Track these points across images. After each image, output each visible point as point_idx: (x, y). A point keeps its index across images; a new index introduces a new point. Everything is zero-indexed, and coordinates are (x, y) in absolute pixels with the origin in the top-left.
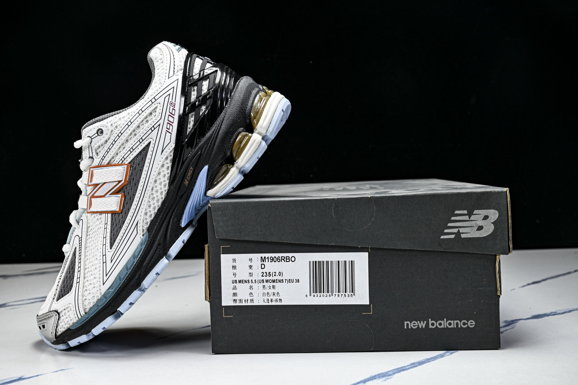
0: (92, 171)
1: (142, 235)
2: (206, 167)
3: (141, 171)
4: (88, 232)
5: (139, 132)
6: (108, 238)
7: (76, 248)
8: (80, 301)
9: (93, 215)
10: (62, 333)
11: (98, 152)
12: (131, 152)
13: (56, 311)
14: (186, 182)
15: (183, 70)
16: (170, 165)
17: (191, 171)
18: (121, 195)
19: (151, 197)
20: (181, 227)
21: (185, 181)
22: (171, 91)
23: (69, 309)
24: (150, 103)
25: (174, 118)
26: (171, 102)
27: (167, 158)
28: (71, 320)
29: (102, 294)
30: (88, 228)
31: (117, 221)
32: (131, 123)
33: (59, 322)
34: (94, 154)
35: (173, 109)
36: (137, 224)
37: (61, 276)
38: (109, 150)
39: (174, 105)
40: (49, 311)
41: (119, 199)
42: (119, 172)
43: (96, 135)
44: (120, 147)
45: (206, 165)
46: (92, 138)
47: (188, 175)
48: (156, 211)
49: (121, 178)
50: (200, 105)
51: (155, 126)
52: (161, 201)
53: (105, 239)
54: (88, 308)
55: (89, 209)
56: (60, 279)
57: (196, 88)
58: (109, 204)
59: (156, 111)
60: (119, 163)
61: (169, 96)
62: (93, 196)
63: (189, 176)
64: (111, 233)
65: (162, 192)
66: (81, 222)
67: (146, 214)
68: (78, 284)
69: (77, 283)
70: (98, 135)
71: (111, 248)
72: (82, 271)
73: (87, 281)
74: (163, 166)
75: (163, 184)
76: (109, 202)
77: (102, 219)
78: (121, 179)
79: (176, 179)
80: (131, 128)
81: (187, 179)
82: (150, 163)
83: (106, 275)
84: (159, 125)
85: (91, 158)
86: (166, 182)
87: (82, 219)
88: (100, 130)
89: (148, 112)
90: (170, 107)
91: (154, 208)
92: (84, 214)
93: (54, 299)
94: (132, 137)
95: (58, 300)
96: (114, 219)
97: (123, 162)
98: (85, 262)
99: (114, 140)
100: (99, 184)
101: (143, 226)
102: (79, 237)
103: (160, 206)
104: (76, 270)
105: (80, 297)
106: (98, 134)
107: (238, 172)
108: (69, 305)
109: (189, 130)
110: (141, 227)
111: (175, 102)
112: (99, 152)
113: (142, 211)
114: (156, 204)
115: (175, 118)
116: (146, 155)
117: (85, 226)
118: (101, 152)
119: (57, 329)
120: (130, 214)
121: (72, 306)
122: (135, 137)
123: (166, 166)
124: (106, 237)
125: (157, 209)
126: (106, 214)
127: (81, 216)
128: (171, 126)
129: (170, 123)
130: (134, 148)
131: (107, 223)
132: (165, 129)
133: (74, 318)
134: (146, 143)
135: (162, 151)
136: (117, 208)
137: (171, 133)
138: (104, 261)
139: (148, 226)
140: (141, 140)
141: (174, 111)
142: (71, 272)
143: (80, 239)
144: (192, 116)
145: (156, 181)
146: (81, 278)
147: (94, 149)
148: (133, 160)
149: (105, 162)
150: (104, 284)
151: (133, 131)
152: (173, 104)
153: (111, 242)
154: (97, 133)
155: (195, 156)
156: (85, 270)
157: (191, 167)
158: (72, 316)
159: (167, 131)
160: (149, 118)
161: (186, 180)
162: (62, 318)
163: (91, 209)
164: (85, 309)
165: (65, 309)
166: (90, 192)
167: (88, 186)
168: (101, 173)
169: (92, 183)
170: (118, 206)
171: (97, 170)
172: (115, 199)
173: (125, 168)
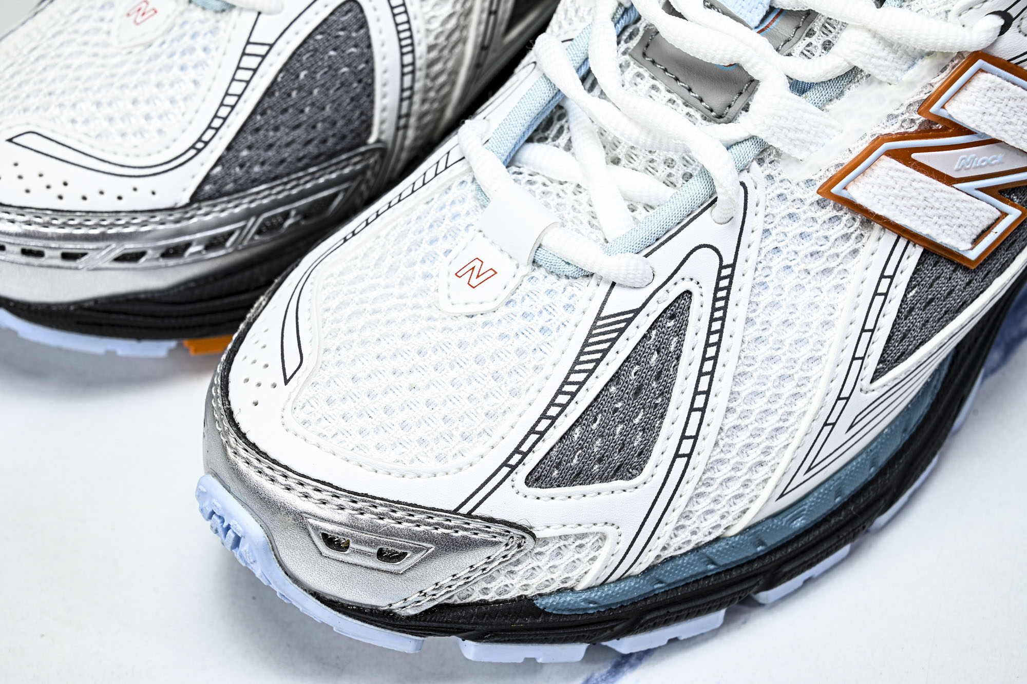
0: (979, 71)
6: (880, 337)
7: (687, 295)
13: (531, 534)
18: (1020, 212)
23: (588, 540)
31: (941, 288)
33: (506, 569)
53: (867, 334)
55: (843, 186)
62: (901, 155)
64: (896, 321)
68: (681, 461)
69: (676, 454)
71: (873, 380)
72: (714, 417)
73: (721, 461)
76: (957, 213)
83: (809, 469)
85: (1004, 19)
93: (511, 467)
100: (969, 132)
102: (721, 260)
108: (600, 527)
121: (616, 536)
124: (873, 330)
126: (902, 243)
131: (891, 278)
138: (832, 419)
143: (725, 272)
146: (705, 445)
153: (881, 356)
156: (726, 416)
162: (528, 562)
163: (852, 188)
165: (569, 536)
166: (902, 130)
167: (916, 107)
168: (1011, 103)
169: (944, 113)
170: (976, 241)
171: (999, 80)
172: (986, 214)
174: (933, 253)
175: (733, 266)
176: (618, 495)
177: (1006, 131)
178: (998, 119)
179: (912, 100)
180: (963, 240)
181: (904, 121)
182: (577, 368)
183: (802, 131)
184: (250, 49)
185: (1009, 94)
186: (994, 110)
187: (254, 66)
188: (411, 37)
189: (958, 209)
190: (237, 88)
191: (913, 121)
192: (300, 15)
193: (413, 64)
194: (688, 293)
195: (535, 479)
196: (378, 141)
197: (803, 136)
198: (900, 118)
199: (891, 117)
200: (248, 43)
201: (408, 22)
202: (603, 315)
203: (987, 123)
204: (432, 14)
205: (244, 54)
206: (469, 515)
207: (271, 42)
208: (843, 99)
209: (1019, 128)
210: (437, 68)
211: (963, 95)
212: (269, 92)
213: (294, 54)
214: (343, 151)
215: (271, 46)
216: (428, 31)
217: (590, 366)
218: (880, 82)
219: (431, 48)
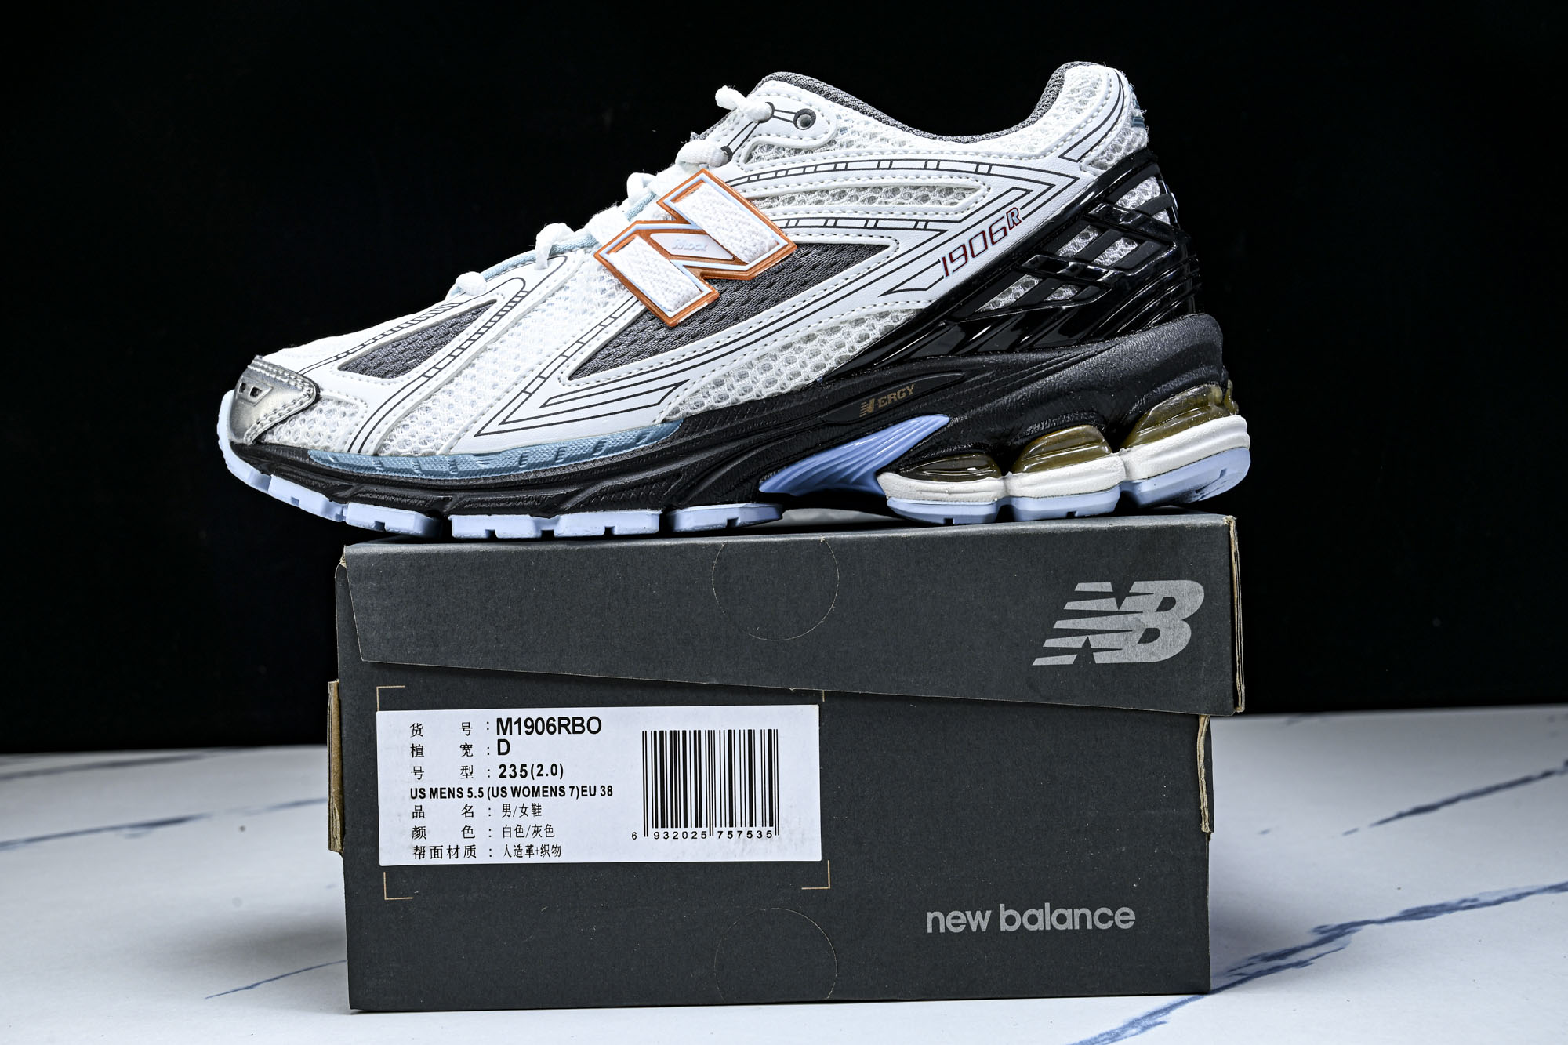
0: (702, 181)
1: (663, 416)
2: (940, 420)
3: (805, 285)
4: (554, 297)
5: (886, 203)
6: (588, 351)
7: (493, 302)
8: (391, 419)
9: (603, 274)
10: (279, 445)
11: (754, 156)
12: (825, 226)
13: (318, 389)
14: (868, 408)
15: (1104, 171)
16: (875, 334)
17: (904, 395)
18: (710, 290)
19: (768, 361)
20: (758, 485)
21: (868, 402)
22: (1038, 189)
23: (349, 410)
24: (973, 168)
25: (986, 248)
26: (1015, 211)
27: (882, 315)
28: (330, 437)
29: (453, 451)
30: (561, 288)
31: (645, 335)
32: (890, 168)
33: (301, 416)
34: (744, 151)
35: (1004, 228)
36: (678, 385)
37: (403, 328)
38: (784, 173)
39: (1014, 223)
40: (301, 373)
41: (695, 296)
42: (756, 241)
43: (791, 117)
44: (812, 192)
45: (948, 415)
46: (776, 114)
47: (889, 396)
48: (743, 399)
49: (746, 256)
50: (1065, 281)
51: (930, 225)
52: (774, 389)
53: (578, 345)
54: (393, 447)
55: (608, 253)
56: (395, 332)
57: (1093, 235)
58: (664, 284)
59: (964, 196)
60: (775, 222)
61: (1024, 192)
62: (646, 234)
63: (886, 400)
64: (605, 346)
65: (799, 374)
66: (558, 260)
67: (718, 383)
68: (424, 379)
69: (423, 375)
70: (795, 122)
71: (571, 378)
72: (458, 363)
73: (450, 393)
74: (859, 322)
75: (819, 359)
76: (666, 279)
77: (612, 300)
78: (744, 259)
79: (854, 377)
80: (877, 178)
81: (876, 402)
82: (841, 288)
83: (504, 423)
84: (942, 232)
85: (729, 154)
86: (826, 363)
87: (566, 257)
88: (809, 116)
89: (945, 180)
90: (1003, 217)
91: (747, 390)
92: (582, 250)
93: (338, 358)
94: (861, 198)
95: (345, 368)
96: (641, 325)
97: (787, 227)
98: (485, 349)
99: (816, 166)
100: (686, 222)
101: (684, 401)
102: (524, 287)
103: (763, 397)
104: (448, 349)
105: (399, 411)
106: (796, 119)
107: (996, 500)
108: (358, 402)
109: (989, 306)
110: (680, 400)
111: (1024, 218)
112: (757, 158)
113: (716, 370)
114: (760, 386)
115: (987, 251)
116: (848, 265)
117: (559, 277)
118: (762, 163)
119: (278, 427)
120: (688, 349)
121: (363, 412)
122: (866, 205)
123: (863, 329)
124: (584, 344)
125: (750, 399)
126: (635, 299)
127: (571, 250)
128: (963, 259)
129: (967, 251)
130: (840, 223)
131: (615, 319)
132: (944, 252)
133: (340, 441)
134: (876, 240)
135: (890, 292)
136: (672, 308)
137: (947, 274)
138: (530, 390)
139: (694, 412)
140: (871, 224)
141: (1001, 234)
142: (432, 341)
143: (522, 294)
144: (1025, 285)
145: (810, 338)
146: (443, 376)
147: (753, 141)
148: (811, 245)
149: (750, 191)
150: (478, 434)
151: (874, 188)
152: (1015, 218)
153: (583, 364)
154: (798, 115)
155: (944, 372)
156: (467, 367)
157: (913, 386)
158: (341, 432)
159: (944, 259)
160: (934, 196)
161: (872, 401)
162: (313, 414)
163: (612, 254)
164: (385, 445)
165: (339, 402)
168: (714, 205)
169: (672, 205)
170: (677, 307)
171: (711, 188)
172: (688, 286)
173: (778, 244)
174: (651, 312)
175: (528, 293)
180: (667, 301)
182: (409, 322)
186: (701, 206)
189: (668, 276)
194: (495, 302)
203: (695, 213)
206: (302, 375)
209: (714, 222)
217: (416, 322)
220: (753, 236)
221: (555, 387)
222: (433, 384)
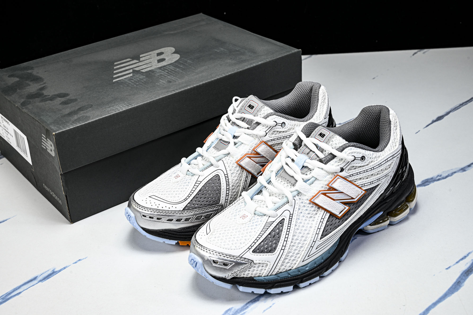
0: (338, 178)
2: (382, 213)
6: (322, 231)
9: (312, 205)
10: (241, 278)
12: (370, 184)
13: (252, 261)
18: (348, 207)
22: (399, 155)
23: (265, 265)
28: (260, 273)
29: (297, 267)
32: (381, 165)
34: (347, 168)
36: (343, 231)
38: (359, 173)
41: (344, 209)
44: (366, 176)
46: (356, 158)
54: (280, 271)
55: (314, 200)
59: (391, 165)
60: (359, 186)
62: (324, 194)
64: (325, 228)
68: (282, 250)
71: (320, 239)
72: (289, 243)
73: (291, 252)
76: (336, 207)
78: (354, 198)
80: (379, 169)
82: (373, 197)
83: (308, 256)
84: (388, 176)
85: (343, 169)
87: (295, 200)
88: (363, 157)
89: (389, 163)
92: (297, 196)
93: (249, 249)
96: (330, 219)
97: (362, 186)
99: (367, 170)
100: (337, 190)
102: (290, 213)
104: (282, 239)
105: (281, 262)
106: (361, 159)
108: (266, 262)
112: (350, 169)
115: (393, 175)
116: (374, 191)
118: (352, 171)
120: (345, 223)
121: (269, 264)
124: (320, 229)
126: (326, 212)
129: (391, 177)
130: (373, 182)
131: (323, 219)
132: (388, 179)
133: (265, 274)
134: (379, 183)
138: (312, 246)
140: (379, 180)
146: (287, 248)
147: (350, 165)
148: (367, 189)
149: (350, 179)
150: (303, 261)
153: (322, 234)
158: (264, 271)
159: (388, 181)
160: (387, 168)
162: (252, 268)
165: (260, 263)
166: (324, 190)
167: (326, 185)
168: (345, 185)
169: (332, 186)
170: (340, 213)
171: (342, 180)
172: (342, 207)
173: (362, 192)
174: (332, 215)
175: (293, 214)
176: (270, 256)
177: (344, 190)
178: (342, 188)
179: (326, 184)
180: (337, 212)
181: (325, 188)
182: (262, 231)
183: (306, 189)
184: (197, 182)
185: (344, 183)
186: (341, 186)
187: (198, 185)
188: (229, 183)
189: (336, 205)
190: (194, 189)
191: (326, 188)
192: (207, 176)
193: (229, 188)
194: (284, 219)
195: (254, 251)
196: (221, 204)
197: (306, 190)
198: (324, 187)
199: (322, 187)
200: (197, 181)
201: (228, 180)
202: (267, 222)
203: (340, 188)
204: (233, 179)
205: (196, 183)
206: (241, 257)
207: (201, 181)
208: (313, 184)
209: (346, 190)
210: (234, 191)
211: (335, 183)
212: (200, 191)
213: (205, 184)
214: (214, 204)
215: (201, 182)
216: (232, 182)
217: (265, 231)
218: (320, 180)
219: (233, 186)
220: (357, 192)
221: (318, 243)
222: (286, 251)
